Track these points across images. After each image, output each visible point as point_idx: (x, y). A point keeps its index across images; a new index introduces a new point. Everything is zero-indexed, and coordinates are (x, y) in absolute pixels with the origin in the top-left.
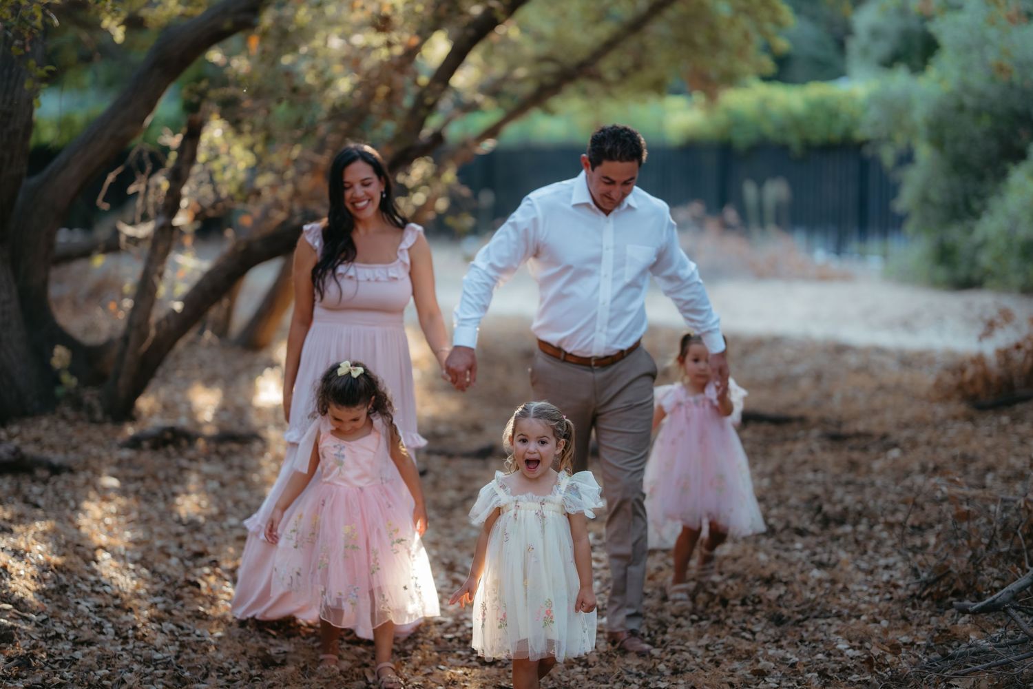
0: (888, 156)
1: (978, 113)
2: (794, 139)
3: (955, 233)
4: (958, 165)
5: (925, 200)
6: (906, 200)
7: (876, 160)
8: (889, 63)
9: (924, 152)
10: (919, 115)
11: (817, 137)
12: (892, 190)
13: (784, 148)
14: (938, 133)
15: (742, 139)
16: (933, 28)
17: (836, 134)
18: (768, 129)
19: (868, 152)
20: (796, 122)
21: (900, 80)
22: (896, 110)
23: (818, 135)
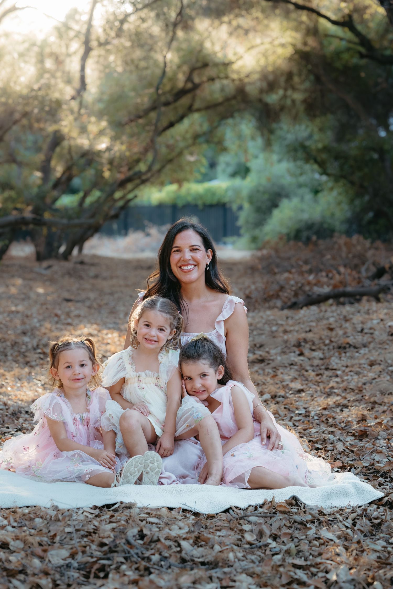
0: (234, 207)
1: (264, 193)
2: (200, 203)
3: (257, 232)
4: (258, 210)
5: (247, 222)
6: (241, 222)
7: (230, 209)
8: (234, 175)
9: (246, 206)
10: (245, 193)
11: (208, 202)
12: (236, 218)
13: (196, 206)
14: (251, 199)
15: (180, 203)
16: (249, 164)
17: (215, 201)
18: (190, 199)
19: (228, 206)
20: (200, 196)
21: (238, 182)
22: (237, 192)
23: (209, 201)
